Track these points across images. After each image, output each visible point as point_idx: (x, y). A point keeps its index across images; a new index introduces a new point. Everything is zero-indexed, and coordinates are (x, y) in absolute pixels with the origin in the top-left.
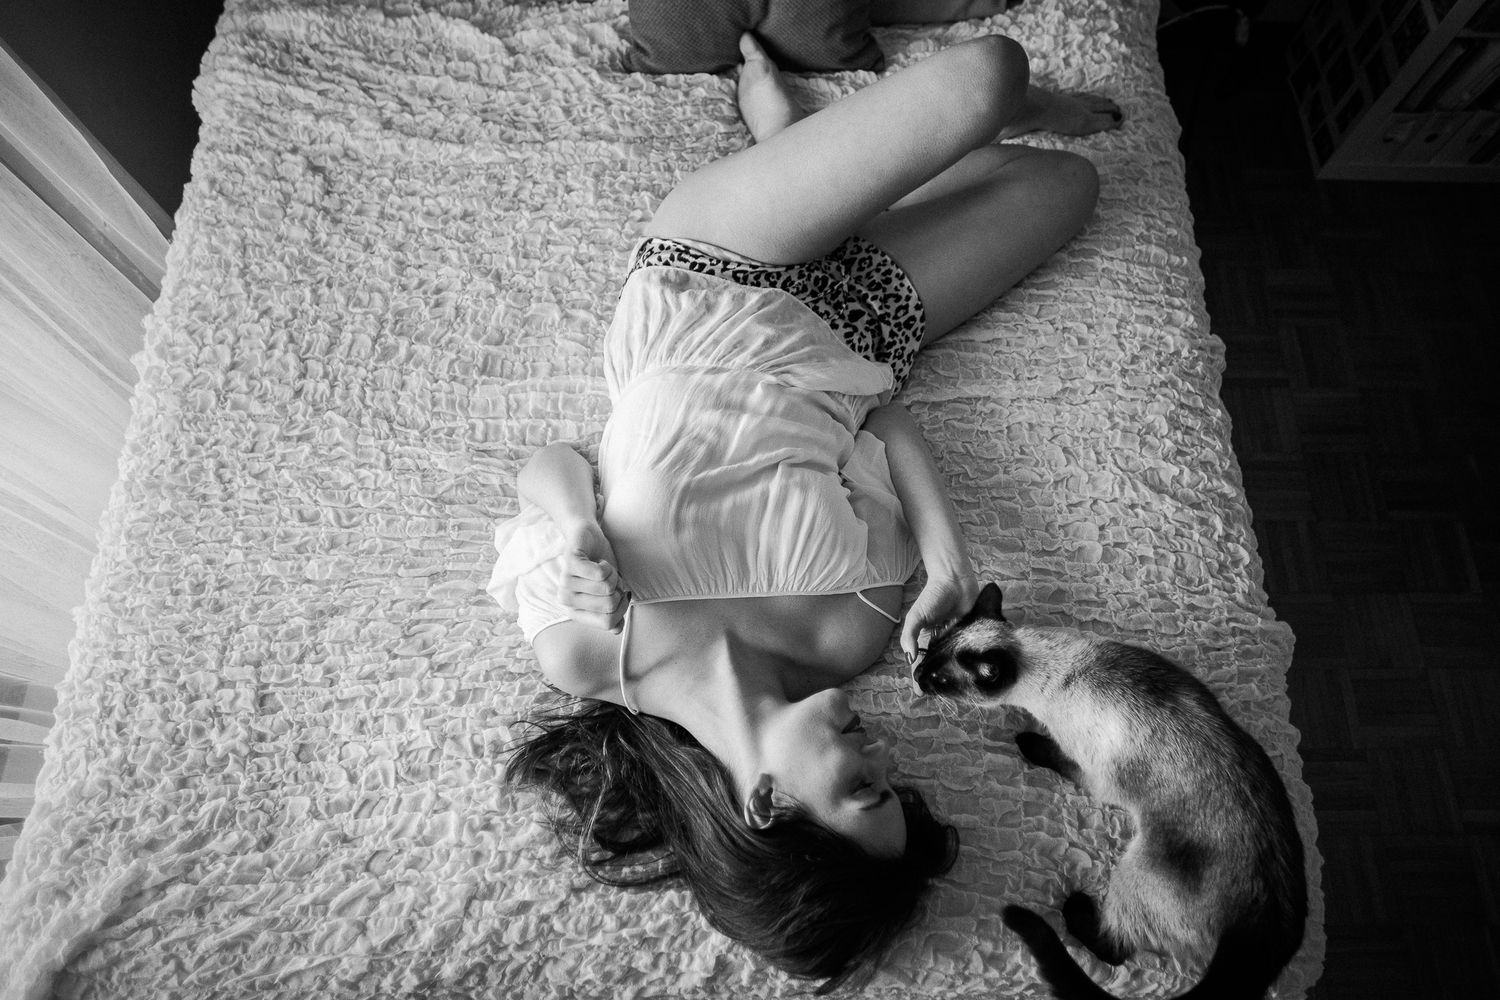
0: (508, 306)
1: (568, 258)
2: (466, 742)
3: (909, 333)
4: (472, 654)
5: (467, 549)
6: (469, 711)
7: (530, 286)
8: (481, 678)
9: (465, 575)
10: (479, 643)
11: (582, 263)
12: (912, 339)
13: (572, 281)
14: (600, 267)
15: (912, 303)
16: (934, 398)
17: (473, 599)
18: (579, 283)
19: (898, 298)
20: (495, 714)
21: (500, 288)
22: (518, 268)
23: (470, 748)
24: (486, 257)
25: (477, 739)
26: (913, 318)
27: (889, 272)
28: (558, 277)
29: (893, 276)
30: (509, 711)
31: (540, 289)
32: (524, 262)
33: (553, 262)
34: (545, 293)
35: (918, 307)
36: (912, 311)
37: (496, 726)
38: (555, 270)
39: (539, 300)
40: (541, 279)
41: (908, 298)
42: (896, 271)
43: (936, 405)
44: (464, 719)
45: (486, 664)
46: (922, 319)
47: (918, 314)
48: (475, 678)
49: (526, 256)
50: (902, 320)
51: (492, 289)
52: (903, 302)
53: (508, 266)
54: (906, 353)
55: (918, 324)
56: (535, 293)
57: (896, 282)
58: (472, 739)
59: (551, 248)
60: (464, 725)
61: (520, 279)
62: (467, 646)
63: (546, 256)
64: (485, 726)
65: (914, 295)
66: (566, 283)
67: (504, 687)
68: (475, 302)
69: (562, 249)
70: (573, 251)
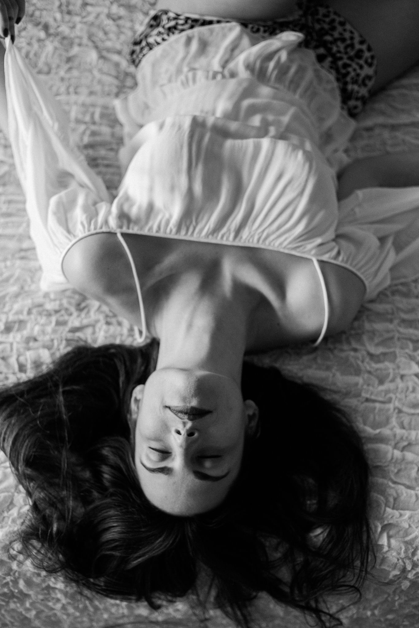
0: (56, 49)
1: (103, 17)
2: (13, 361)
3: (362, 62)
4: (17, 296)
5: (14, 219)
6: (16, 338)
7: (72, 35)
8: (25, 313)
9: (11, 237)
10: (22, 288)
11: (114, 20)
12: (366, 67)
13: (106, 33)
14: (128, 24)
15: (357, 39)
16: (391, 121)
17: (17, 256)
18: (112, 36)
19: (343, 40)
20: (35, 340)
21: (48, 35)
22: (63, 21)
23: (16, 367)
24: (37, 13)
25: (22, 359)
26: (361, 51)
27: (333, 21)
28: (94, 30)
29: (336, 24)
30: (47, 338)
31: (80, 38)
32: (67, 17)
33: (91, 18)
34: (85, 41)
35: (362, 42)
36: (358, 46)
37: (37, 348)
38: (92, 24)
39: (80, 45)
40: (80, 31)
41: (352, 38)
42: (338, 19)
43: (394, 128)
44: (12, 344)
45: (28, 302)
46: (369, 49)
47: (364, 47)
48: (20, 312)
49: (69, 13)
50: (352, 53)
51: (42, 35)
52: (349, 42)
53: (55, 20)
54: (361, 78)
55: (367, 54)
56: (77, 41)
57: (340, 29)
58: (17, 360)
59: (89, 8)
60: (12, 349)
61: (65, 29)
62: (14, 289)
63: (84, 14)
64: (29, 349)
65: (356, 35)
66: (101, 35)
67: (43, 320)
68: (29, 44)
69: (98, 9)
70: (106, 11)
